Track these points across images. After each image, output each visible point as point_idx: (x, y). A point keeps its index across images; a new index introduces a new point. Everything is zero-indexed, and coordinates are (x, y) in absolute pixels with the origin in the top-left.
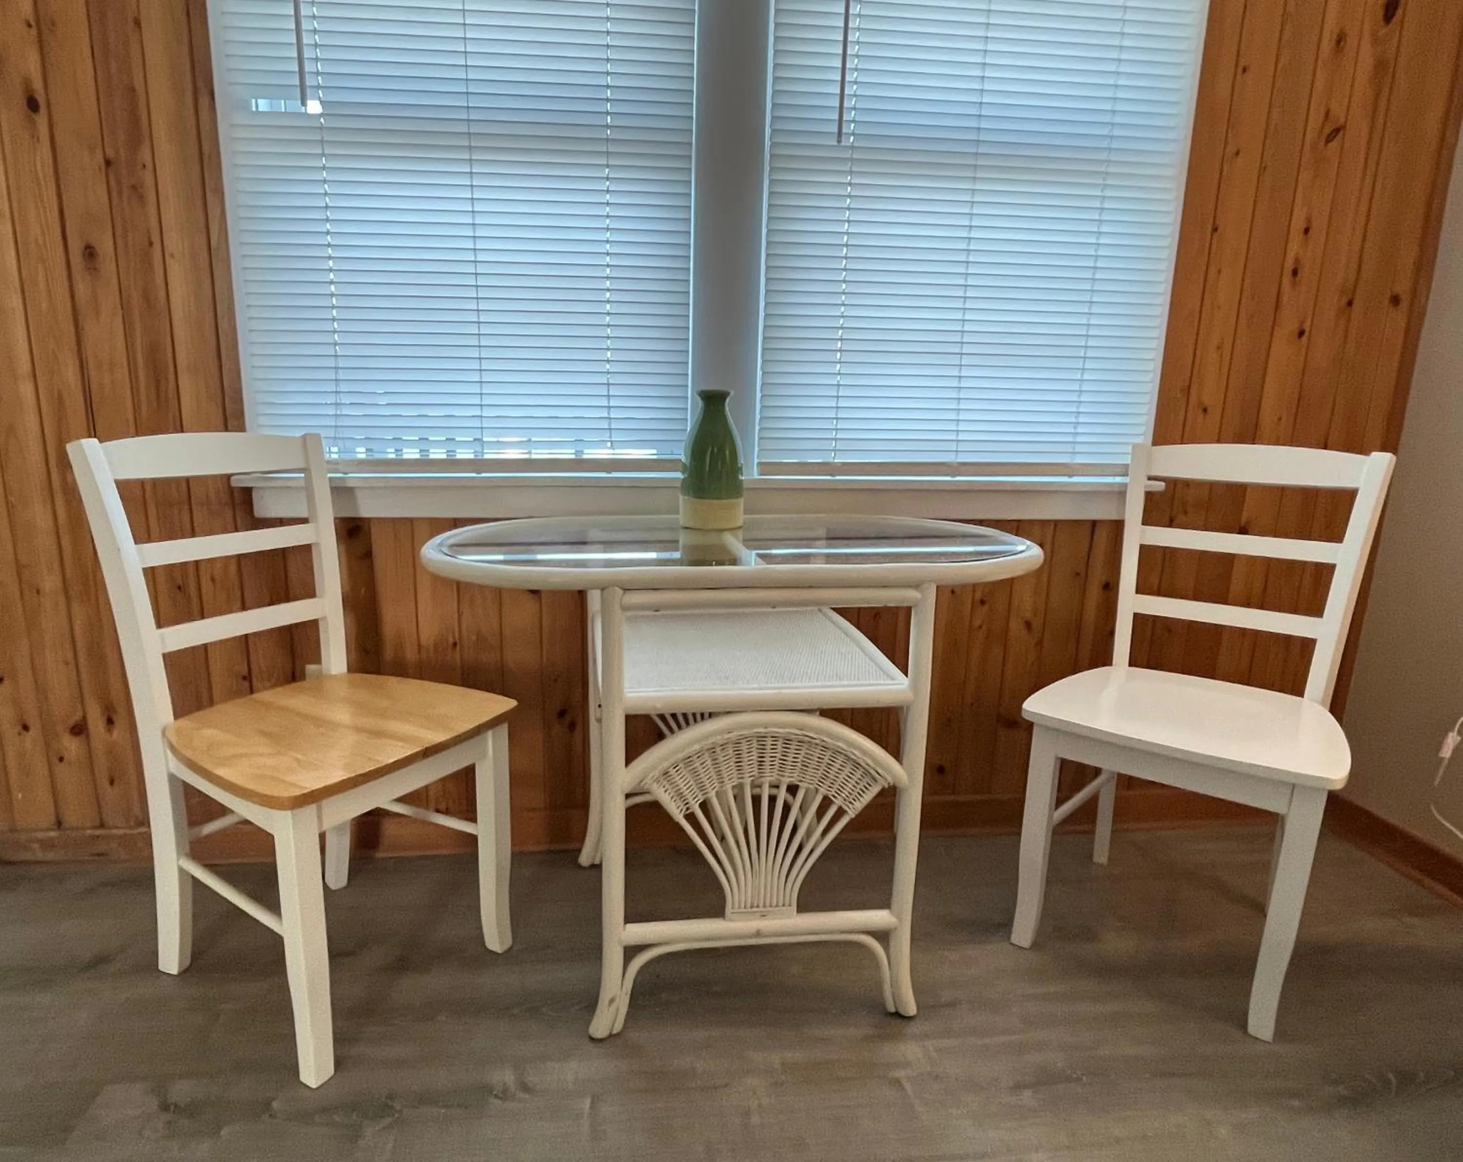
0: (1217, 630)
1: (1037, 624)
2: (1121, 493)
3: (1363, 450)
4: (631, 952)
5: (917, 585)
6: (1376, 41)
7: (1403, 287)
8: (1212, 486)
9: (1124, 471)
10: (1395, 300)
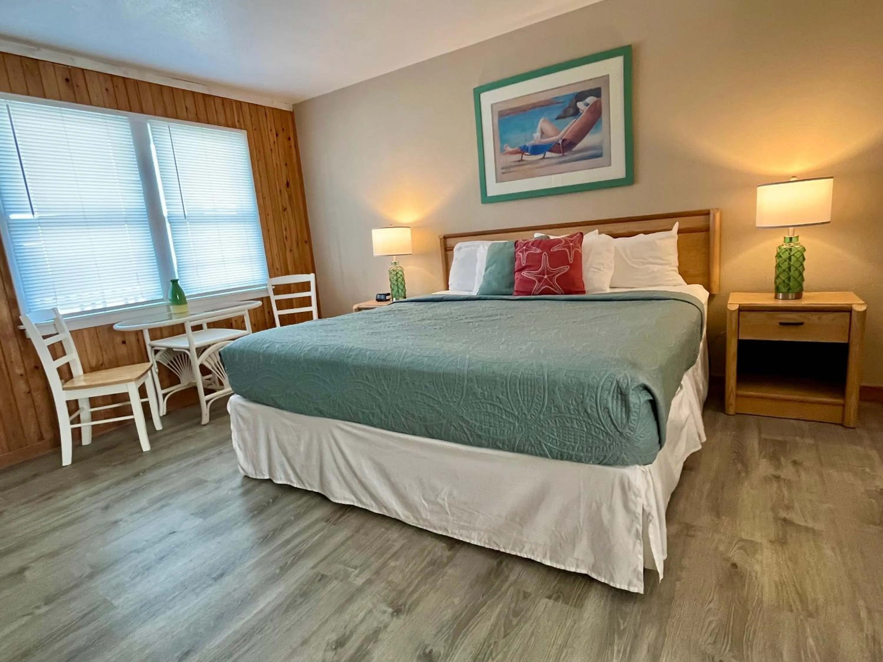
0: (293, 314)
1: (256, 324)
2: (267, 290)
3: (309, 274)
4: (207, 402)
5: (244, 310)
6: (287, 191)
7: (306, 239)
8: (284, 285)
9: (266, 285)
10: (306, 242)
